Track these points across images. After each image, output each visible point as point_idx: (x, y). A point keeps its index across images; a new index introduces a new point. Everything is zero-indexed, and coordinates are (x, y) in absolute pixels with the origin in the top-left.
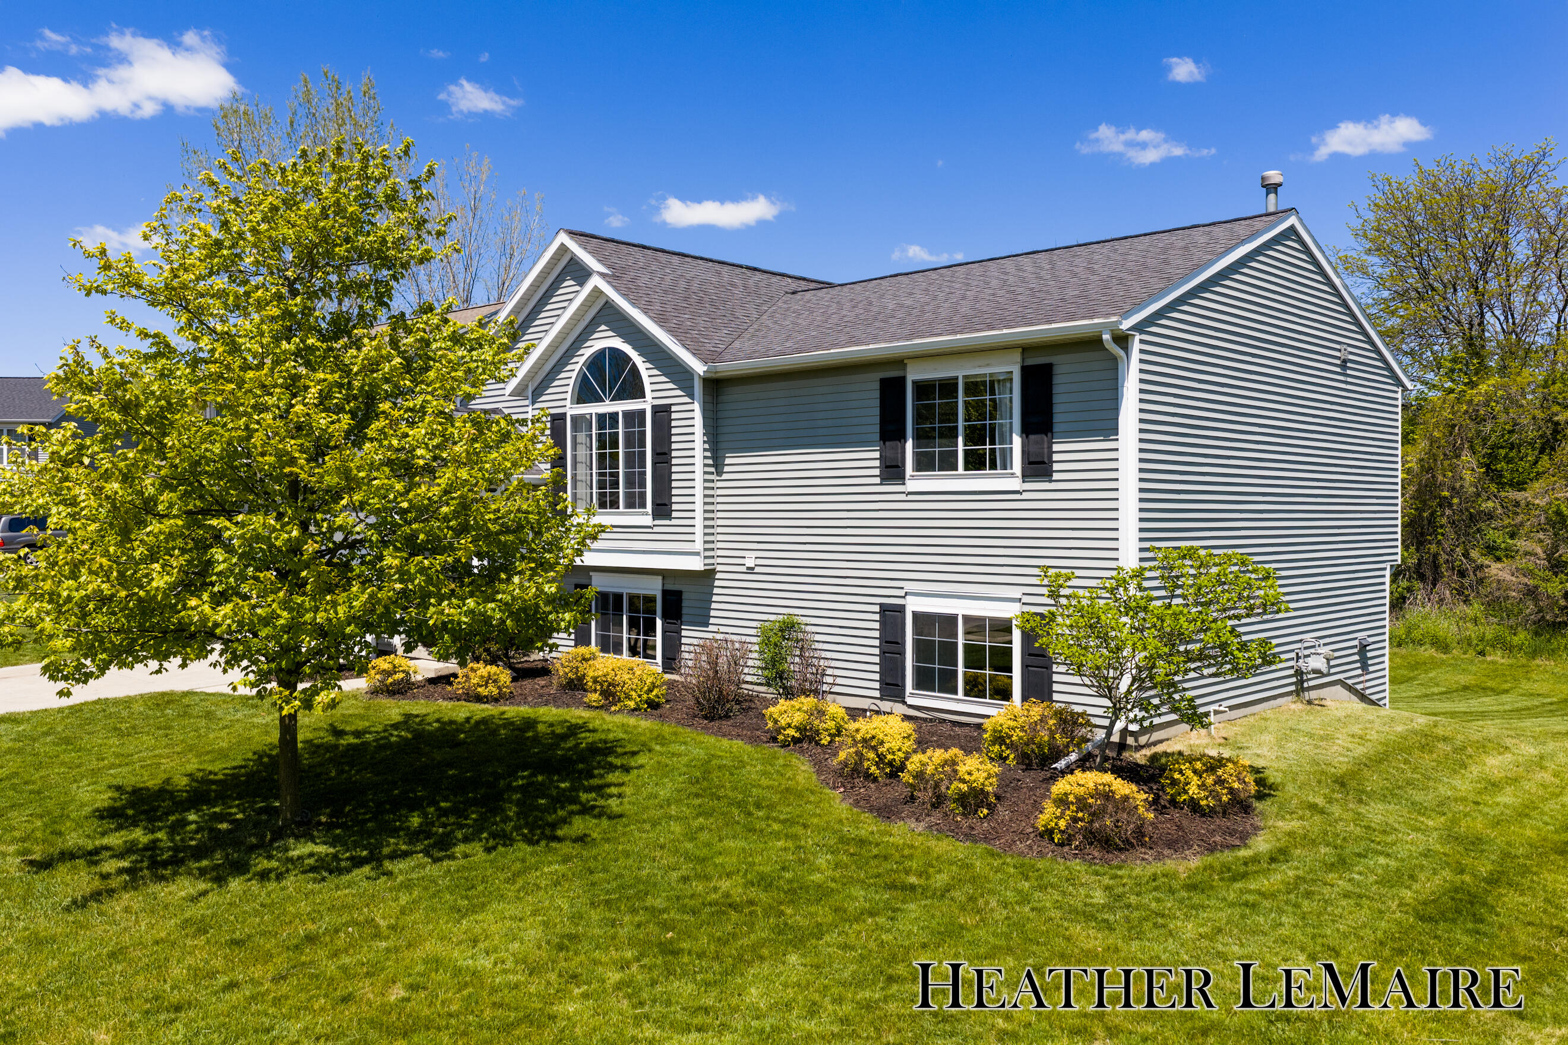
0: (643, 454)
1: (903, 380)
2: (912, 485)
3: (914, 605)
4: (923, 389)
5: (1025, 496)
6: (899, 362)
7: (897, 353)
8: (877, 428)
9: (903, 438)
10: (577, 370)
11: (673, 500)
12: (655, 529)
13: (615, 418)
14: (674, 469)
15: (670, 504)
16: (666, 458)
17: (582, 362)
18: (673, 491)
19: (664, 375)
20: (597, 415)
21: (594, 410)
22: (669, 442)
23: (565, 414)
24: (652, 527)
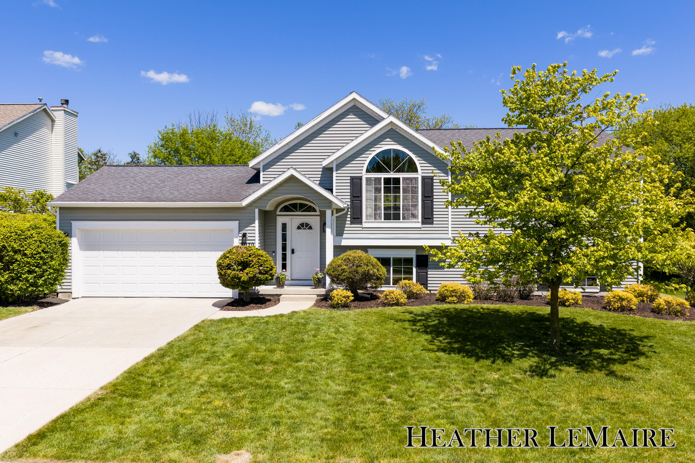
0: (417, 197)
10: (371, 157)
11: (434, 216)
12: (422, 229)
13: (397, 181)
14: (434, 203)
15: (433, 218)
16: (431, 199)
17: (374, 154)
18: (434, 213)
19: (428, 163)
20: (384, 178)
21: (383, 176)
22: (432, 192)
23: (361, 177)
24: (420, 228)
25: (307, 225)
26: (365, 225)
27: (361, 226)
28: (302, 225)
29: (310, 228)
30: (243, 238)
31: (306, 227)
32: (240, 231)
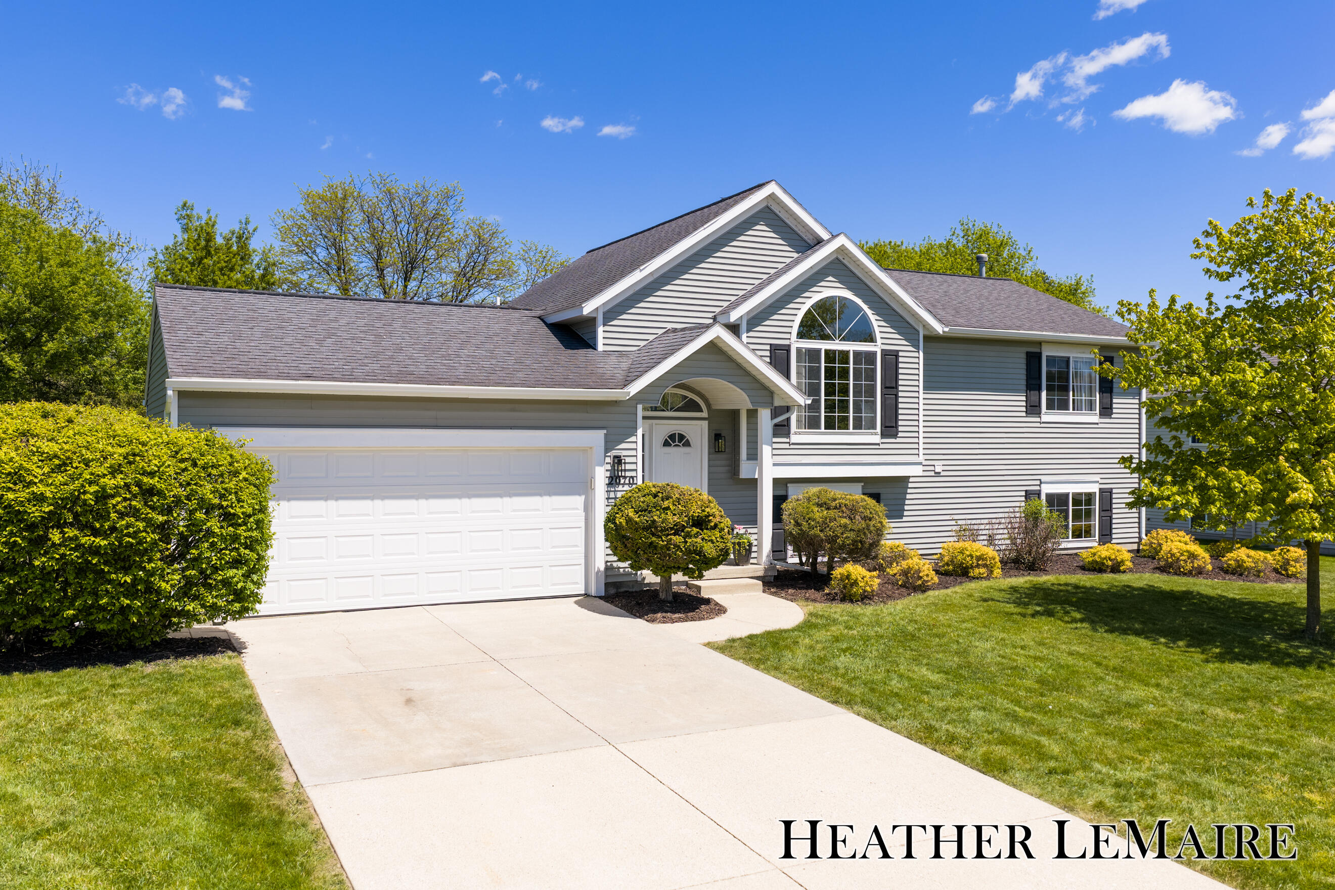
0: (874, 387)
1: (1040, 353)
2: (1045, 418)
3: (1046, 489)
4: (1051, 360)
5: (1100, 426)
6: (1039, 343)
7: (1038, 339)
8: (1024, 382)
9: (1039, 390)
10: (804, 309)
11: (900, 423)
12: (882, 446)
13: (844, 355)
14: (900, 400)
15: (896, 426)
16: (893, 391)
17: (809, 303)
18: (900, 417)
19: (891, 327)
20: (826, 351)
21: (823, 346)
22: (897, 380)
23: (789, 346)
24: (878, 444)
25: (681, 437)
26: (794, 439)
27: (787, 440)
28: (672, 437)
29: (687, 444)
30: (613, 466)
31: (680, 441)
32: (607, 450)
